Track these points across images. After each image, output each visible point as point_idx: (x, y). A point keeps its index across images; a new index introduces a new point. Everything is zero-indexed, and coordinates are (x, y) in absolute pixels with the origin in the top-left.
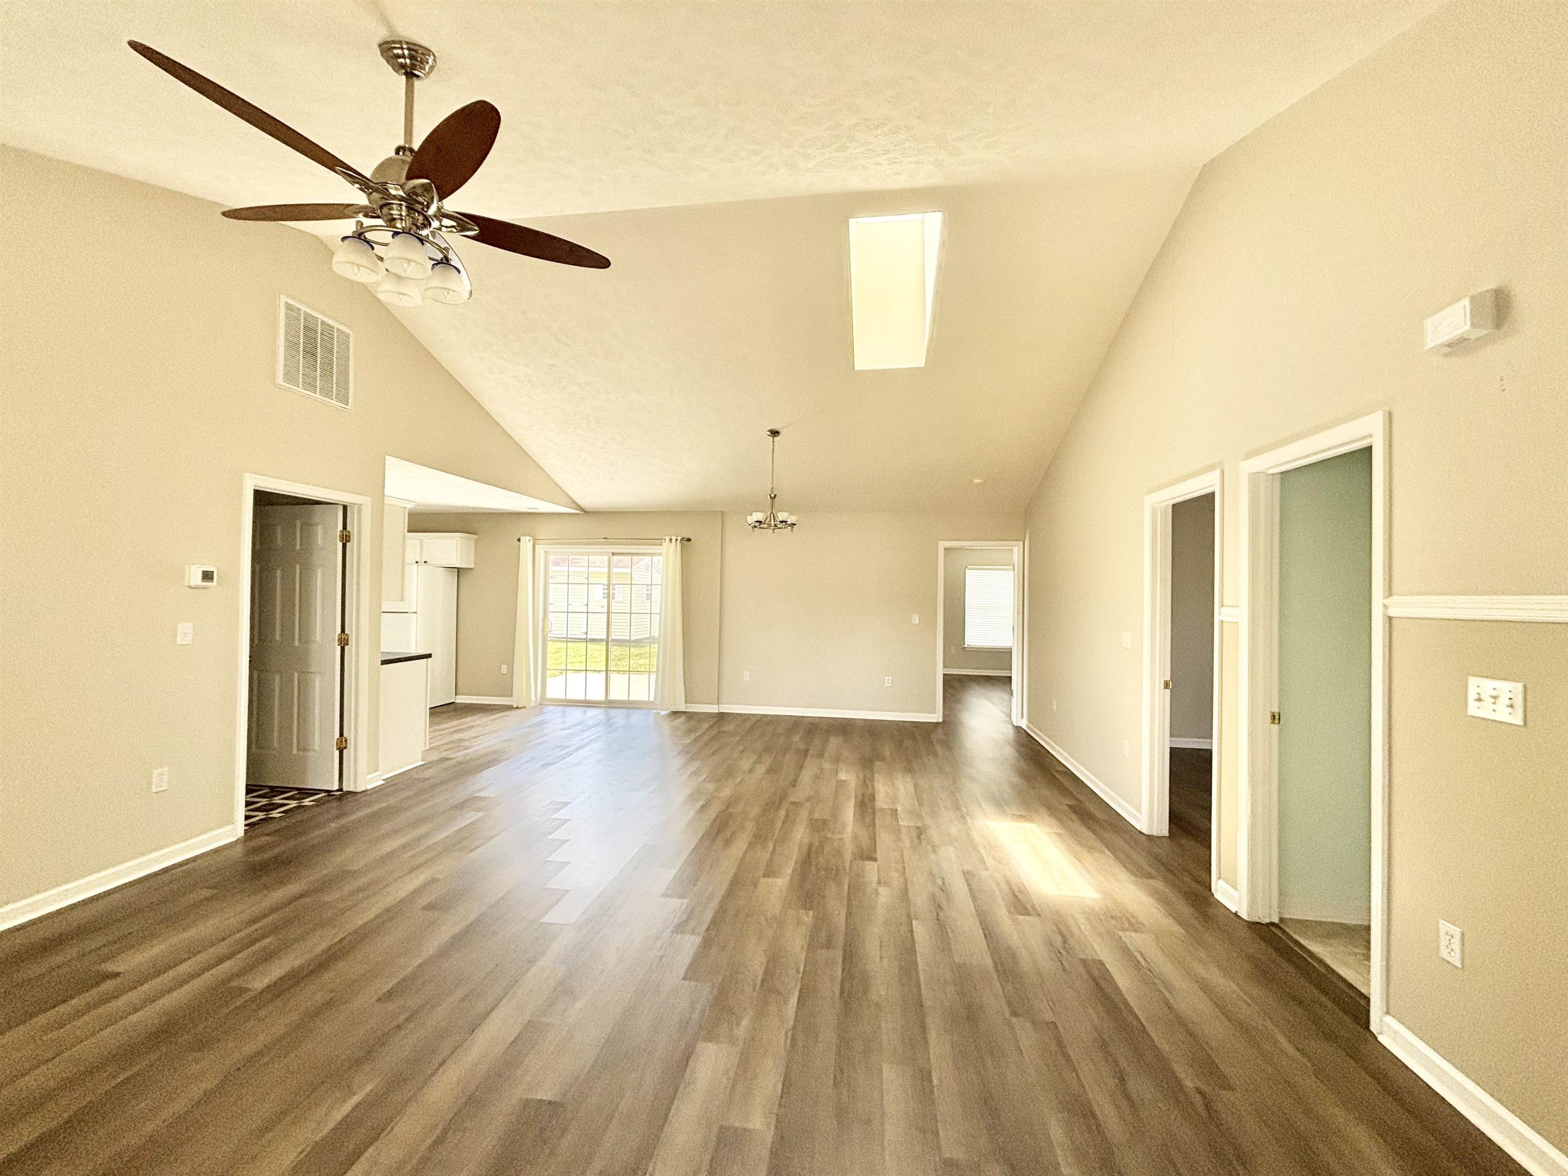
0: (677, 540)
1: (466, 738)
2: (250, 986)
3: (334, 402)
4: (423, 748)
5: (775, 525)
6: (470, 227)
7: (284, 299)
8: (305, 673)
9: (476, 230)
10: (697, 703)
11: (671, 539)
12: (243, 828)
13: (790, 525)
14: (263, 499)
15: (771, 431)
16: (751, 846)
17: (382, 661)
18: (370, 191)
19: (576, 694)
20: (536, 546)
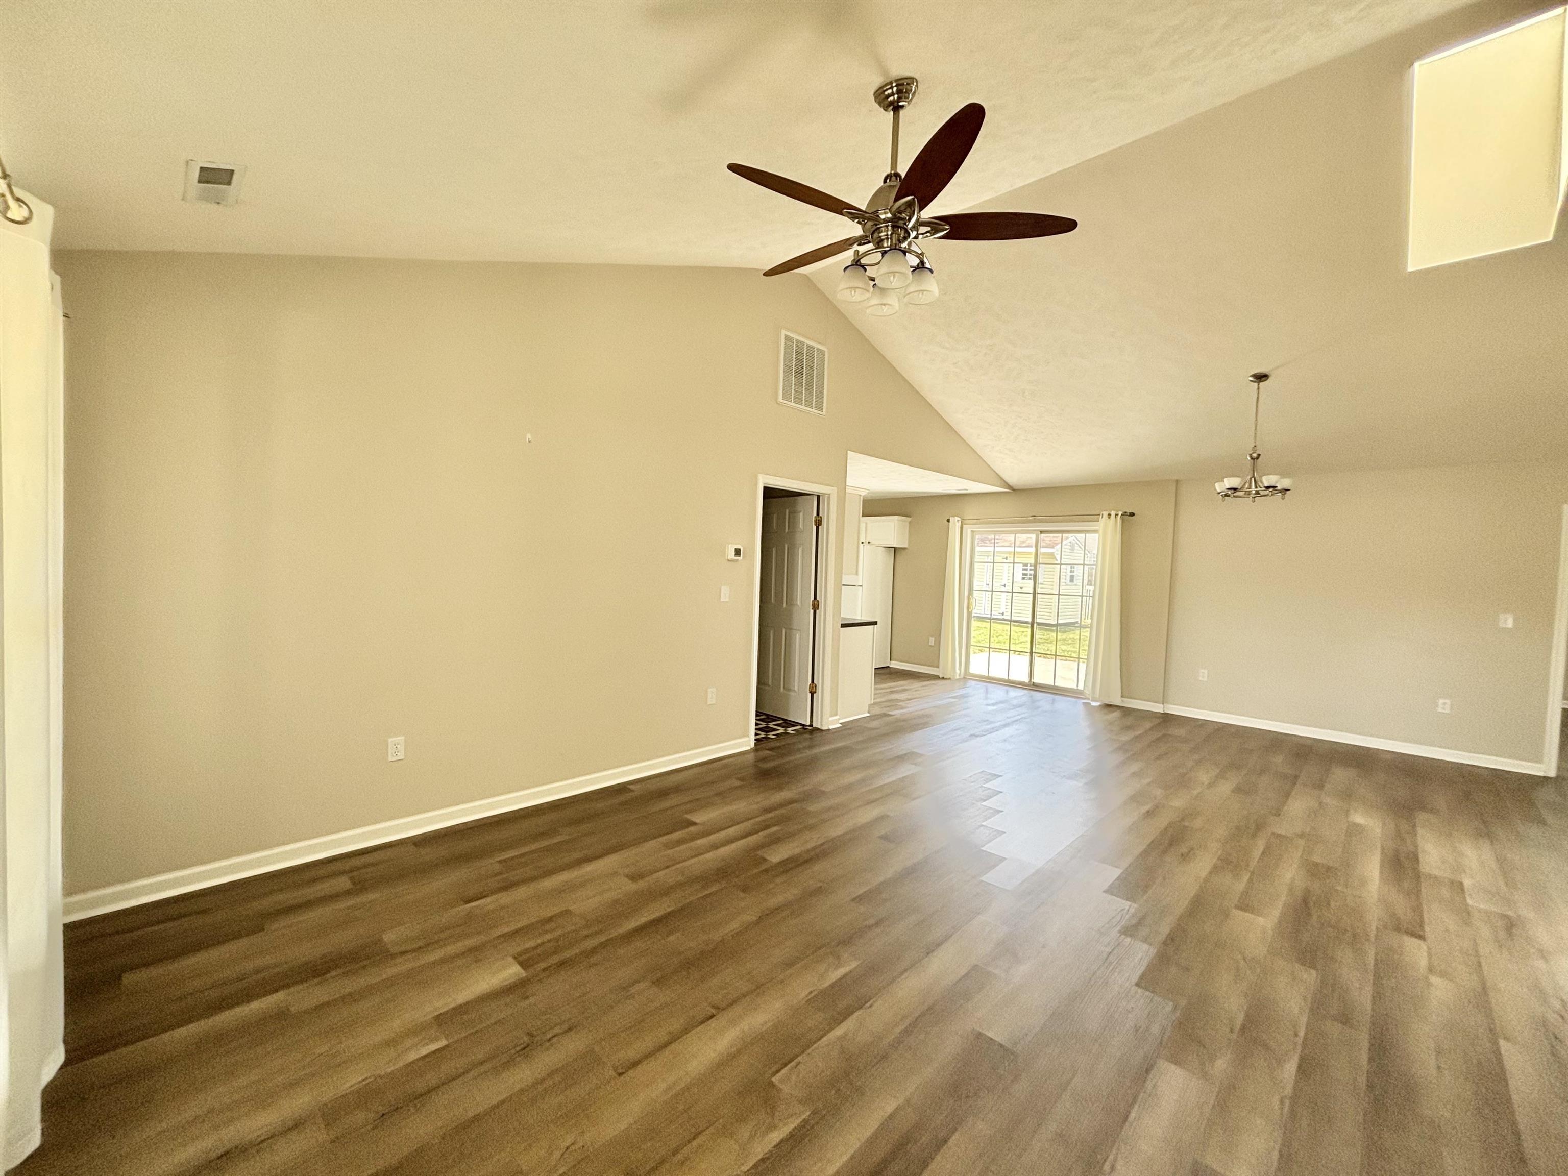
0: (1117, 515)
1: (902, 699)
2: (768, 858)
3: (814, 410)
4: (870, 703)
5: (1257, 493)
6: (941, 227)
7: (784, 332)
8: (790, 629)
9: (947, 229)
10: (1135, 699)
11: (1109, 515)
12: (754, 742)
13: (1280, 491)
14: (770, 494)
15: (1255, 376)
16: (1215, 870)
17: (842, 624)
18: (866, 221)
19: (999, 672)
20: (964, 526)
